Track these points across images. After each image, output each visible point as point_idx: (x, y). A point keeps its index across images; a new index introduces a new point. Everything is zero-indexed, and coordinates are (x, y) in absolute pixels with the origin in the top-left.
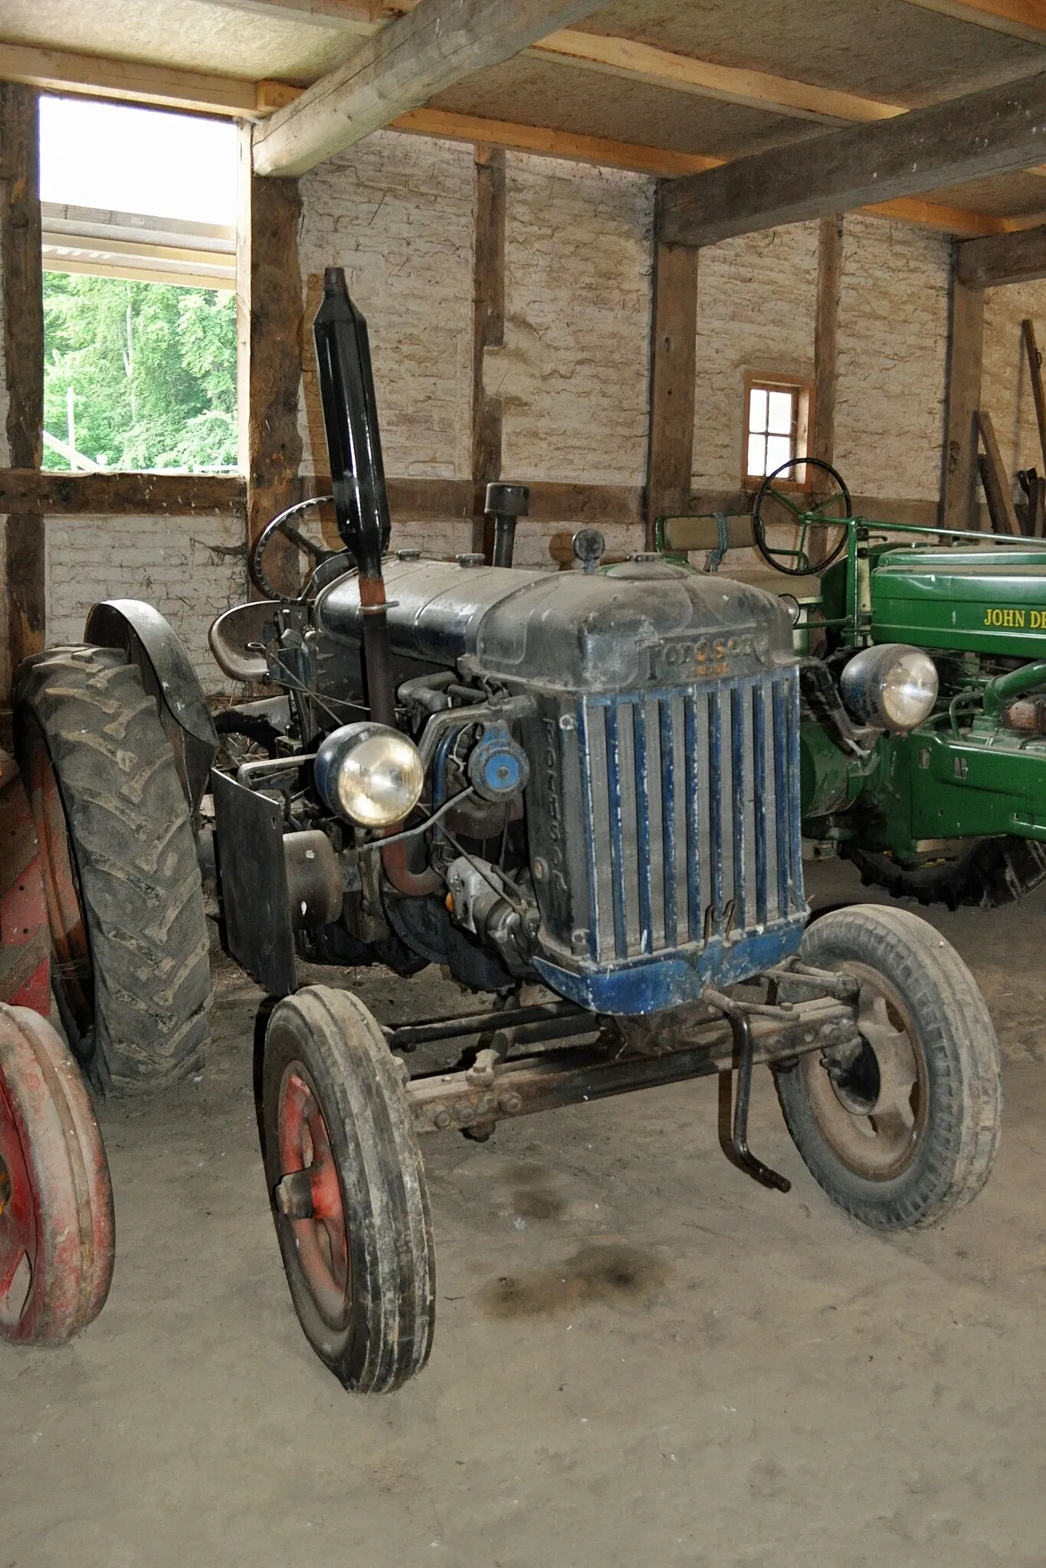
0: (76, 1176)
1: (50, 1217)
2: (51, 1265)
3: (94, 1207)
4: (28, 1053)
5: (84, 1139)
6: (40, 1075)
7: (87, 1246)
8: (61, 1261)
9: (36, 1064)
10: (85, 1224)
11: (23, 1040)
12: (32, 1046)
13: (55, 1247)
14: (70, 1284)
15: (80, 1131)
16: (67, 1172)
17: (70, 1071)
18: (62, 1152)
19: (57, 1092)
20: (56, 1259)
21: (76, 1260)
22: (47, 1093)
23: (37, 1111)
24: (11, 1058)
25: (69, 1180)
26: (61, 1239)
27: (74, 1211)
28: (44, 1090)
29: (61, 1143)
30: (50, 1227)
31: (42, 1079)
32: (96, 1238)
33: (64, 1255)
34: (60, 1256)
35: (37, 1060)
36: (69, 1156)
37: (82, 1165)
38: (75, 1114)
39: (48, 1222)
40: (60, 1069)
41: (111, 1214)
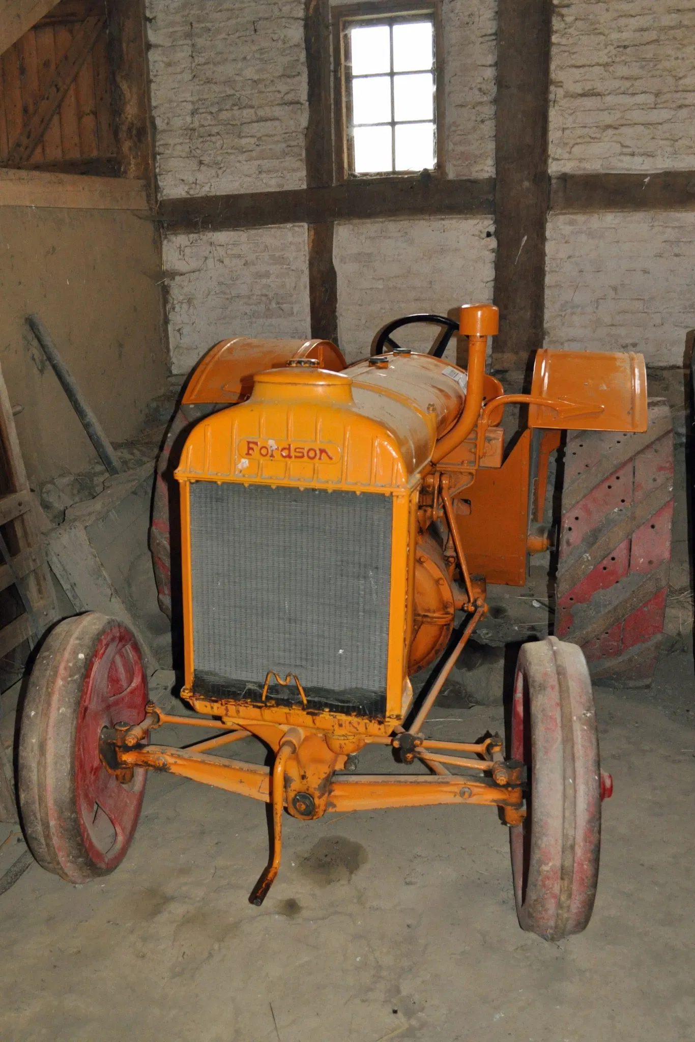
0: (566, 821)
1: (539, 848)
2: (535, 886)
3: (579, 852)
4: (554, 695)
5: (582, 789)
6: (559, 720)
7: (566, 882)
8: (544, 886)
9: (559, 709)
10: (567, 864)
11: (556, 683)
12: (561, 691)
13: (539, 872)
14: (551, 905)
15: (580, 781)
16: (560, 814)
17: (588, 722)
18: (559, 796)
19: (568, 740)
20: (540, 883)
21: (556, 889)
22: (560, 739)
23: (546, 753)
24: (540, 697)
25: (560, 821)
26: (545, 868)
27: (560, 849)
28: (558, 735)
29: (560, 787)
30: (538, 856)
31: (559, 725)
32: (576, 877)
33: (547, 882)
34: (542, 881)
35: (561, 705)
36: (564, 801)
37: (574, 813)
38: (580, 765)
39: (537, 851)
40: (579, 719)
41: (596, 861)
